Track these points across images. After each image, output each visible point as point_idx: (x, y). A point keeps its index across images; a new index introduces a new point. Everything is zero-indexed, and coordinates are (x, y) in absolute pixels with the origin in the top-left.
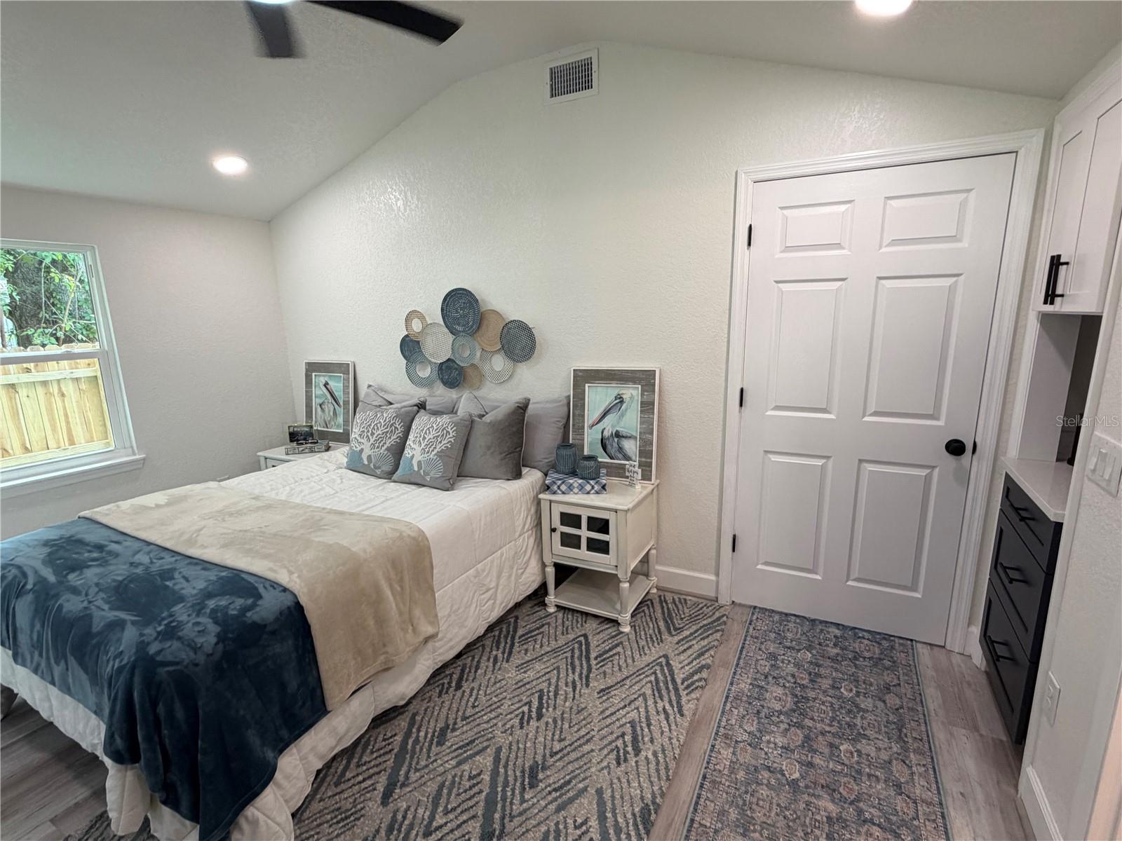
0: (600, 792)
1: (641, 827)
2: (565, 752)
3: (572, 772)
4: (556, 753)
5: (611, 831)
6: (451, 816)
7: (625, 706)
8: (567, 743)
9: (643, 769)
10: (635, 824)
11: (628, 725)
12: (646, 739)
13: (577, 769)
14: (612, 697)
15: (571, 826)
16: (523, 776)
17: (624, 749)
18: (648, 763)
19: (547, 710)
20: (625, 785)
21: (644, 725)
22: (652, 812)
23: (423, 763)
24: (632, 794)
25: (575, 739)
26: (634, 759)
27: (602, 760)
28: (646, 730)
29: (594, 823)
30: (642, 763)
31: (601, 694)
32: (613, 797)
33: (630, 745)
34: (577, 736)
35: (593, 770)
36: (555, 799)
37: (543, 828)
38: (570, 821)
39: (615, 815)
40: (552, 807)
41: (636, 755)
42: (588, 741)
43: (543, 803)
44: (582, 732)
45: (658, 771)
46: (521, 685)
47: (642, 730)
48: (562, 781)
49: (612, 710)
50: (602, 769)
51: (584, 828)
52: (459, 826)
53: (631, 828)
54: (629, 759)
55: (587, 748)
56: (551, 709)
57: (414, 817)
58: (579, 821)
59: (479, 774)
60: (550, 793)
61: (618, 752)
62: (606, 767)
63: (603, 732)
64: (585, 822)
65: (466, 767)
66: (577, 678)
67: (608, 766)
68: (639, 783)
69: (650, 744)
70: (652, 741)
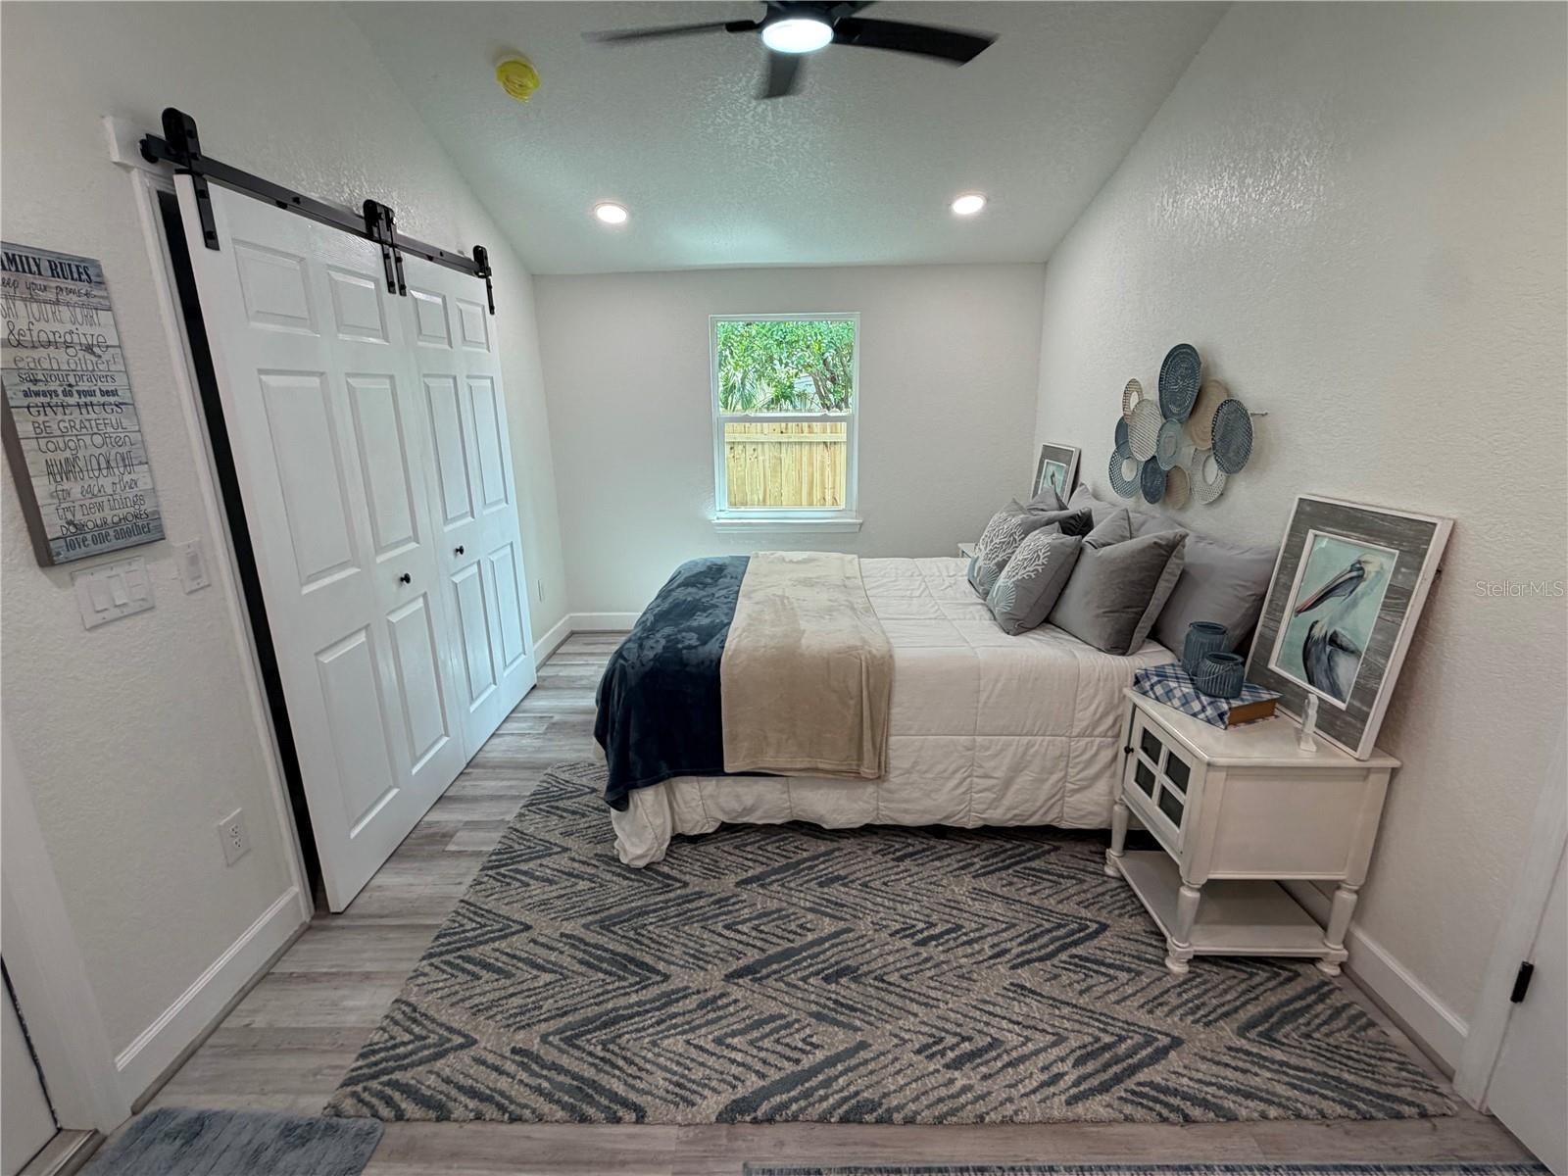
0: (863, 1045)
1: (845, 1107)
2: (892, 988)
3: (870, 1007)
4: (883, 981)
5: (821, 1077)
6: (754, 933)
7: (1019, 1023)
8: (904, 984)
9: (931, 1082)
10: (845, 1100)
11: (989, 1039)
12: (984, 1069)
13: (877, 1011)
14: (1020, 1002)
15: (802, 1035)
16: (832, 966)
17: (944, 1049)
18: (945, 1085)
19: (936, 946)
20: (891, 1069)
21: (1006, 1058)
22: (875, 1114)
23: (792, 885)
24: (884, 1082)
25: (918, 990)
26: (938, 1067)
27: (909, 1030)
28: (999, 1064)
29: (820, 1055)
30: (940, 1078)
31: (1013, 988)
32: (866, 1062)
33: (957, 1052)
34: (924, 990)
35: (888, 1027)
36: (825, 1006)
37: (785, 1011)
38: (808, 1031)
39: (842, 1074)
40: (814, 1008)
41: (947, 1066)
42: (926, 1005)
43: (813, 997)
44: (933, 994)
45: (941, 1100)
46: (954, 905)
47: (995, 1059)
48: (851, 1003)
49: (998, 1011)
50: (896, 1036)
51: (808, 1048)
52: (748, 944)
53: (837, 1097)
54: (934, 1060)
55: (915, 1008)
56: (941, 948)
57: (737, 910)
58: (814, 1040)
59: (809, 930)
60: (829, 999)
61: (935, 1043)
62: (902, 1039)
63: (952, 1015)
64: (816, 1046)
65: (810, 916)
66: (1015, 952)
67: (905, 1041)
68: (906, 1085)
69: (978, 1077)
70: (985, 1077)
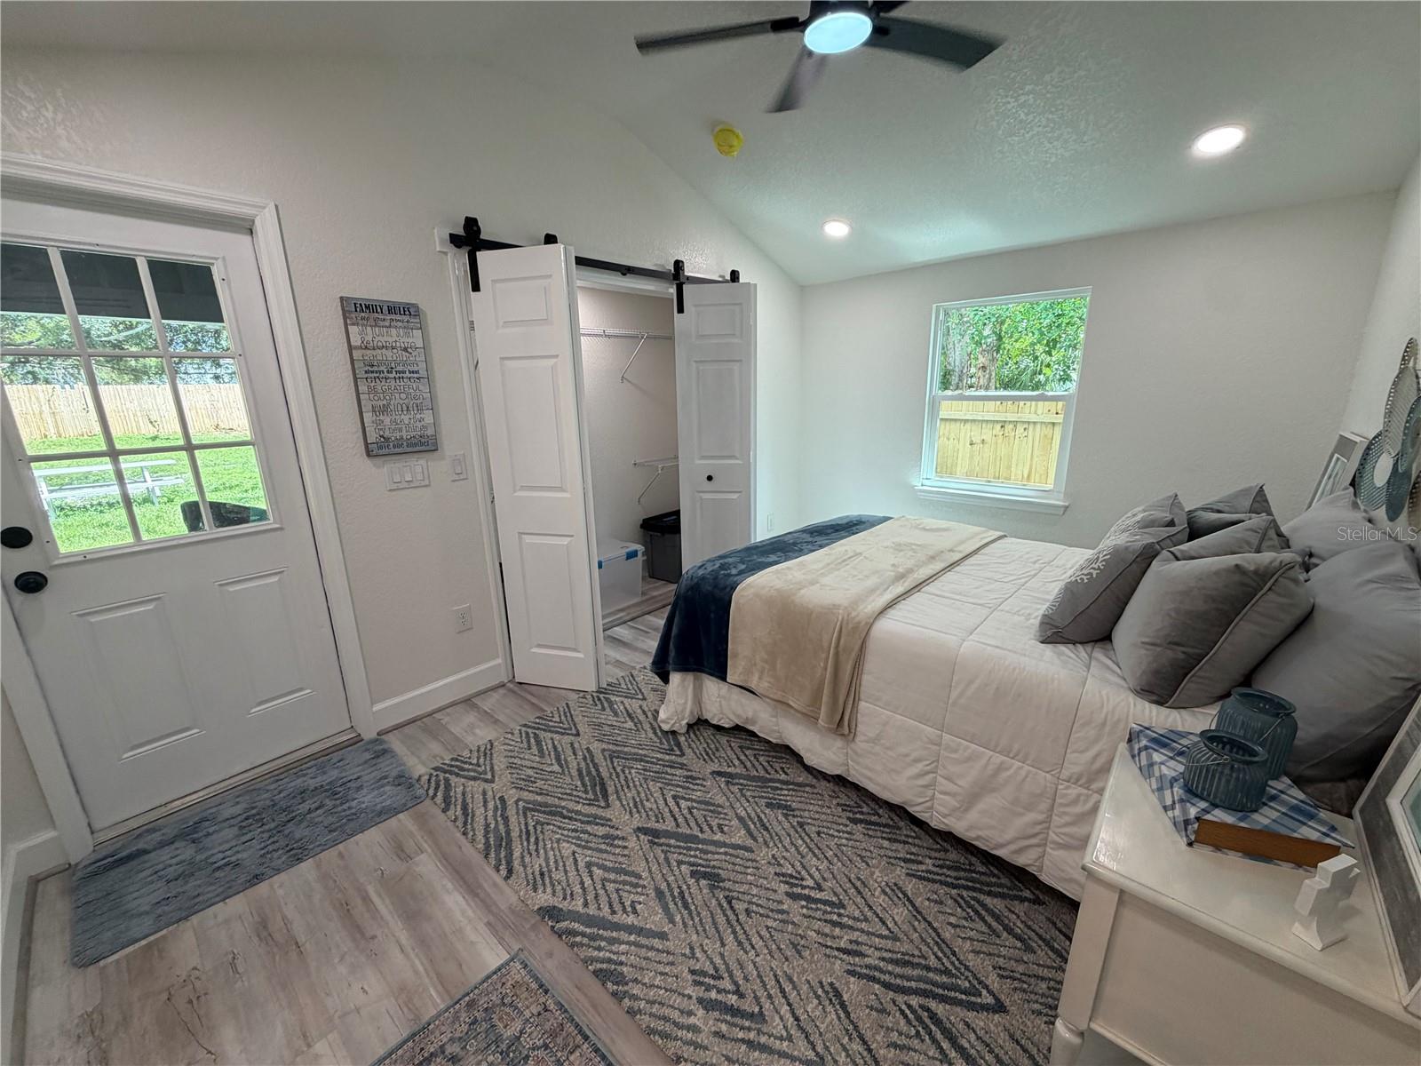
0: (663, 936)
1: (604, 966)
2: (729, 912)
3: (699, 914)
4: (729, 903)
5: (614, 934)
6: (685, 812)
7: (797, 1019)
8: (742, 917)
9: (677, 1001)
10: (610, 961)
11: (757, 1010)
12: (724, 1027)
13: (701, 920)
14: (820, 1004)
15: (636, 898)
16: (708, 867)
17: (714, 986)
18: (682, 1012)
19: (803, 907)
20: (661, 968)
21: (752, 1035)
22: (615, 987)
23: (748, 794)
24: (645, 972)
25: (747, 928)
26: (694, 995)
27: (705, 952)
28: (741, 1035)
29: (631, 919)
30: (685, 1004)
31: (827, 988)
32: (652, 948)
33: (720, 997)
34: (752, 932)
35: (694, 937)
36: (671, 890)
37: (644, 875)
38: (642, 899)
39: (628, 943)
40: (664, 886)
41: (700, 1001)
42: (740, 943)
43: (671, 879)
44: (755, 939)
45: (666, 1019)
46: (860, 887)
47: (742, 1028)
48: (690, 901)
49: (793, 996)
50: (692, 949)
51: (629, 909)
52: (673, 816)
53: (607, 954)
54: (696, 988)
55: (730, 939)
56: (805, 911)
57: (693, 790)
58: (639, 907)
59: (722, 832)
60: (679, 887)
61: (714, 977)
62: (693, 954)
63: (751, 967)
64: (635, 912)
65: (735, 822)
66: (868, 961)
67: (693, 956)
68: (658, 987)
69: (713, 1029)
70: (717, 1034)
